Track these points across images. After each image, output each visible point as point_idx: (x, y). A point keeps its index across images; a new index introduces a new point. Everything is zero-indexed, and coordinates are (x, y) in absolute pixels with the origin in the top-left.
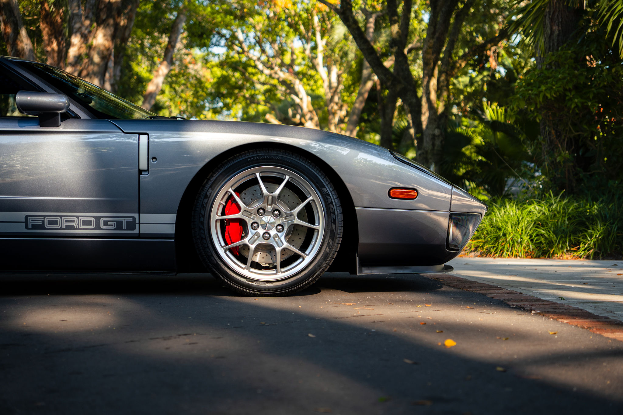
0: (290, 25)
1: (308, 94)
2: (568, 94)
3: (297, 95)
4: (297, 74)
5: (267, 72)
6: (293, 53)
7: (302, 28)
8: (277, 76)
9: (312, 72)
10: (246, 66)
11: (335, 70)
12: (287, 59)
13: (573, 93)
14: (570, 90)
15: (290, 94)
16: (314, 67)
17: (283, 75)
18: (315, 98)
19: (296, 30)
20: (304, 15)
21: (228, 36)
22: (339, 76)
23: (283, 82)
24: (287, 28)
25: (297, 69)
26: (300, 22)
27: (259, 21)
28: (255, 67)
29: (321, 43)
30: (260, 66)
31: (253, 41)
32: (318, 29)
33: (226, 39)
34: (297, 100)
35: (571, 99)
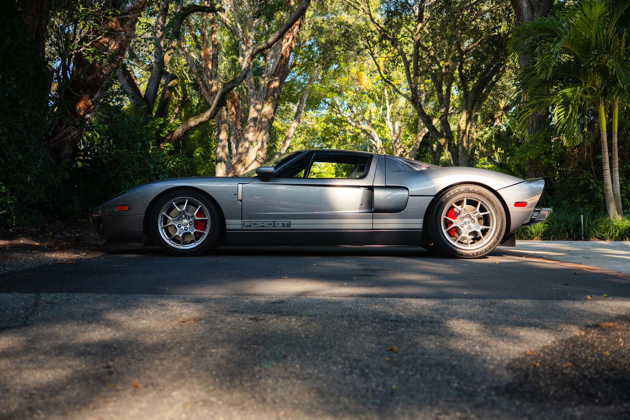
0: (370, 96)
1: (380, 138)
2: (541, 156)
3: (373, 139)
4: (373, 126)
5: (354, 124)
6: (370, 113)
7: (377, 98)
8: (360, 127)
9: (383, 125)
10: (341, 121)
11: (397, 124)
12: (366, 116)
13: (544, 156)
14: (542, 155)
15: (369, 138)
16: (383, 121)
17: (365, 126)
18: (384, 140)
19: (373, 99)
20: (379, 90)
21: (330, 103)
22: (400, 128)
23: (364, 131)
24: (368, 99)
25: (373, 122)
26: (376, 95)
27: (350, 94)
28: (347, 122)
29: (389, 107)
30: (350, 121)
31: (346, 106)
32: (387, 98)
33: (329, 105)
34: (374, 143)
35: (542, 160)
